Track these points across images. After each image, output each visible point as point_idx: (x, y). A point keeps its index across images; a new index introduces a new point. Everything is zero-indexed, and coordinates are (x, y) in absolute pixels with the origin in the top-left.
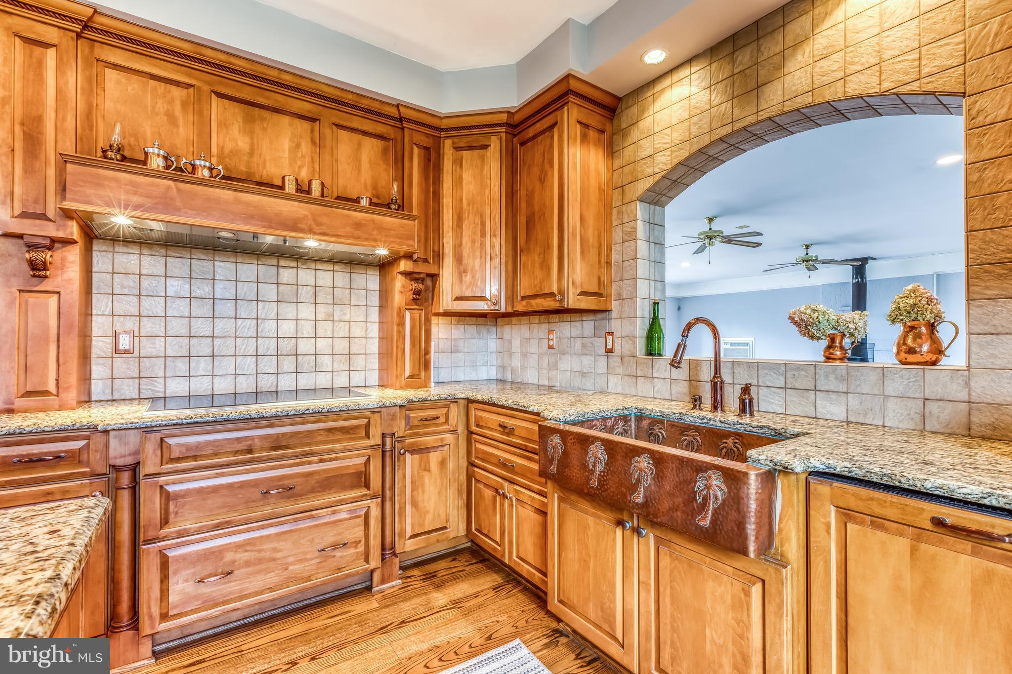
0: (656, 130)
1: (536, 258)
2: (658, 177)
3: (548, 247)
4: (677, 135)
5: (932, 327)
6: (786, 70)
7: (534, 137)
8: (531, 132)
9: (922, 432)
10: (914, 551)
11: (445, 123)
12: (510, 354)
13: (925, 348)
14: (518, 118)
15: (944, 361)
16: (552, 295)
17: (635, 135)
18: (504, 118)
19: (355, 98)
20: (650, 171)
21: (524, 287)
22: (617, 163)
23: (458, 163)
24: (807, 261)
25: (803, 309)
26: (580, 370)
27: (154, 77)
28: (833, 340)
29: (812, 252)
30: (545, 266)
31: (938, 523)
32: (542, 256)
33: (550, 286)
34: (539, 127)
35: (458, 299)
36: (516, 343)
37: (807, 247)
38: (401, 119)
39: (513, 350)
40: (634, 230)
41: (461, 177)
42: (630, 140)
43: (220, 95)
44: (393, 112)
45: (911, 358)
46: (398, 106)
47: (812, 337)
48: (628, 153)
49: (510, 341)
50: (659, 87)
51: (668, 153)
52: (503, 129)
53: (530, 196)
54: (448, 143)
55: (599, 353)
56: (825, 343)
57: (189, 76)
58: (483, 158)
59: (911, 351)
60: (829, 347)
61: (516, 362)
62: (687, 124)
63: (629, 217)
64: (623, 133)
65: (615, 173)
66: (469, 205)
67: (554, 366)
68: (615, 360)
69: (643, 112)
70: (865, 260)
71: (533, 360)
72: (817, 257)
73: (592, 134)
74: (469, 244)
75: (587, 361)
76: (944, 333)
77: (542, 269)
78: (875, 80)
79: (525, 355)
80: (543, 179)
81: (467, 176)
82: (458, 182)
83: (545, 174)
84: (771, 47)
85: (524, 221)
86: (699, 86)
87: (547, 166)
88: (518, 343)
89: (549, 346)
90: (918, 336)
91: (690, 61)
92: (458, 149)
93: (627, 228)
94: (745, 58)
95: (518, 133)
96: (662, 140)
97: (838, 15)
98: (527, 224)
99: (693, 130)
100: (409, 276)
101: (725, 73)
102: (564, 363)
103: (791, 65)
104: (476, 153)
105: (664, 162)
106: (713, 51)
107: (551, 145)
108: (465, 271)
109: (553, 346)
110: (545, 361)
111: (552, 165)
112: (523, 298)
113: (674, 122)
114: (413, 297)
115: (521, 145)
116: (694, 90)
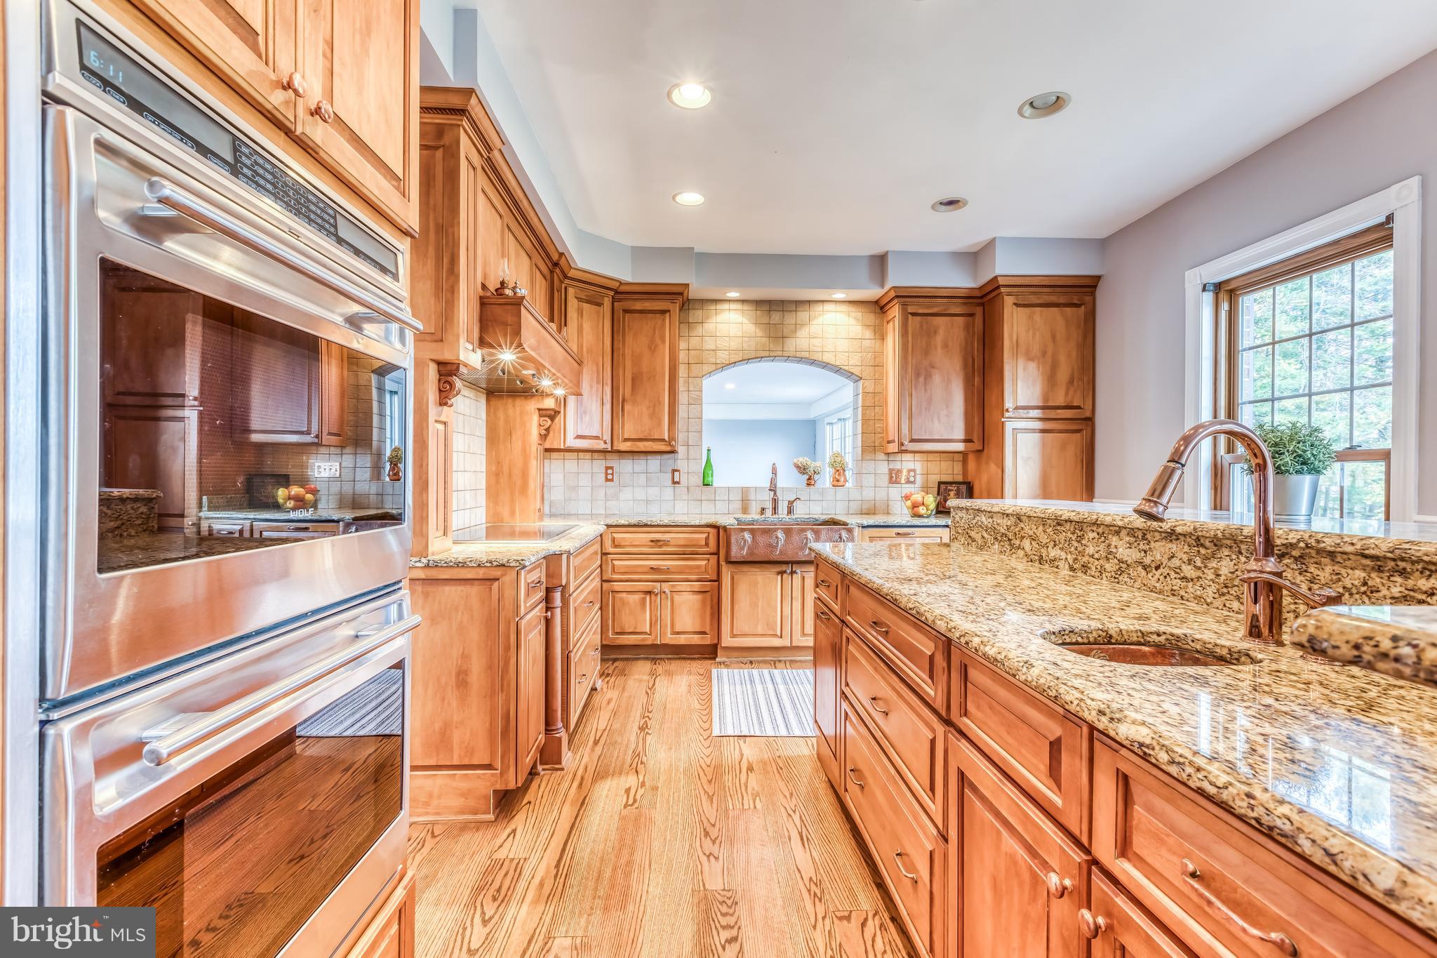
0: (717, 334)
1: (644, 409)
2: (720, 366)
3: (657, 403)
4: (734, 344)
5: (844, 470)
6: (797, 335)
7: (643, 312)
8: (638, 306)
11: (571, 274)
13: (842, 479)
14: (623, 288)
16: (663, 440)
17: (699, 330)
18: (615, 285)
19: (548, 241)
20: (713, 360)
21: (629, 429)
22: (683, 345)
23: (580, 312)
26: (643, 498)
30: (655, 415)
31: (897, 533)
32: (651, 409)
33: (662, 432)
34: (648, 305)
35: (579, 437)
38: (556, 264)
41: (582, 326)
42: (696, 333)
44: (555, 257)
45: (837, 484)
46: (561, 254)
48: (694, 341)
50: (720, 306)
51: (727, 353)
52: (612, 292)
53: (637, 360)
54: (572, 293)
55: (666, 484)
58: (597, 313)
60: (809, 479)
61: (558, 495)
62: (740, 339)
63: (694, 387)
64: (690, 326)
65: (682, 353)
66: (588, 353)
67: (613, 496)
68: (681, 489)
69: (708, 317)
71: (584, 493)
74: (588, 388)
75: (653, 492)
77: (652, 419)
79: (575, 488)
80: (652, 348)
81: (587, 326)
82: (580, 331)
83: (656, 346)
84: (790, 319)
85: (629, 376)
86: (749, 320)
87: (658, 341)
88: (561, 477)
89: (607, 480)
90: (839, 475)
91: (743, 301)
92: (580, 300)
93: (693, 394)
94: (776, 317)
95: (620, 300)
96: (722, 343)
97: (820, 320)
98: (633, 380)
99: (745, 345)
100: (542, 412)
101: (766, 320)
102: (626, 494)
103: (799, 334)
104: (594, 307)
105: (723, 357)
106: (758, 303)
107: (663, 326)
108: (585, 413)
109: (612, 480)
110: (601, 494)
111: (663, 341)
112: (626, 440)
113: (731, 334)
114: (543, 432)
115: (626, 311)
116: (745, 321)
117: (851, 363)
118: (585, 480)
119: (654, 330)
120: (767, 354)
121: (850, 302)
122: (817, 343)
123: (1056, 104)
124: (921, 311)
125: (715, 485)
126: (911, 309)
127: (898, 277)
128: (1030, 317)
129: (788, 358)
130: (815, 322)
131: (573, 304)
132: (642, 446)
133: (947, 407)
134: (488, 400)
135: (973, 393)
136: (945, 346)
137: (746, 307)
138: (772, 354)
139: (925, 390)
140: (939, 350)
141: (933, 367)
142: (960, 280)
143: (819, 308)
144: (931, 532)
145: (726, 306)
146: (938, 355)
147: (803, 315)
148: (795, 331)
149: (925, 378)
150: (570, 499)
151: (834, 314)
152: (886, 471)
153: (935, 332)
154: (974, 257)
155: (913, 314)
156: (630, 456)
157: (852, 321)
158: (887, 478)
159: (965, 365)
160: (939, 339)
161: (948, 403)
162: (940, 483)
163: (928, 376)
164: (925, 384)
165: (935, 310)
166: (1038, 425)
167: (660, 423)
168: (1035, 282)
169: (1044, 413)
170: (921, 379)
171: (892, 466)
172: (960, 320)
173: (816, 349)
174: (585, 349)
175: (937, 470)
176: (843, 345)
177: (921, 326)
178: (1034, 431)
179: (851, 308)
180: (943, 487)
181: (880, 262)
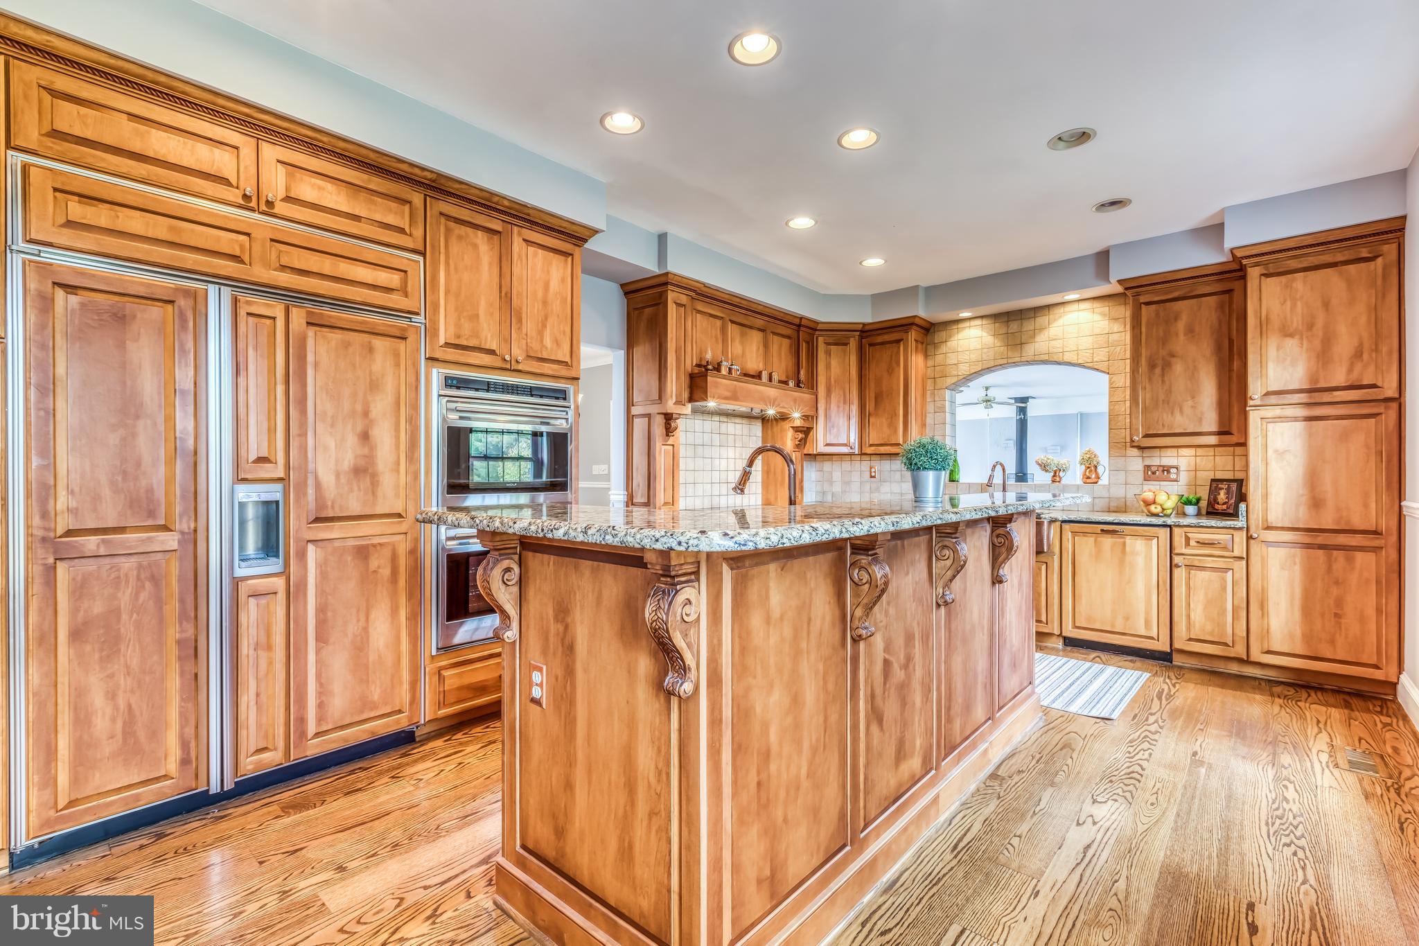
0: (959, 350)
1: (884, 420)
2: (962, 377)
3: (895, 415)
4: (974, 357)
5: (1096, 467)
6: (1036, 340)
7: (883, 343)
8: (880, 339)
9: (1093, 511)
10: (1095, 541)
11: (819, 327)
12: (831, 482)
13: (1093, 476)
14: (867, 328)
15: (1100, 482)
16: (899, 445)
17: (943, 349)
20: (955, 373)
21: (874, 437)
22: (930, 363)
23: (828, 353)
24: (987, 401)
25: (1042, 457)
26: (899, 491)
27: (711, 315)
28: (1055, 473)
29: (991, 393)
30: (892, 426)
31: (1102, 530)
32: (889, 420)
34: (887, 338)
35: (827, 445)
36: (837, 475)
37: (987, 389)
38: (799, 326)
39: (834, 479)
40: (944, 407)
41: (830, 363)
42: (940, 351)
43: (732, 322)
45: (1088, 481)
46: (801, 318)
47: (1047, 471)
48: (939, 359)
49: (831, 473)
50: (961, 325)
51: (969, 365)
52: (858, 333)
53: (879, 382)
54: (821, 339)
56: (1052, 474)
57: (723, 312)
58: (844, 352)
59: (1088, 478)
60: (1054, 476)
61: (837, 488)
62: (980, 351)
63: (940, 397)
64: (936, 346)
65: (929, 369)
66: (835, 382)
67: (878, 490)
69: (950, 337)
70: (1024, 400)
71: (855, 486)
72: (994, 398)
73: (920, 346)
74: (837, 407)
76: (1100, 469)
77: (890, 428)
78: (1076, 357)
79: (848, 483)
80: (891, 371)
81: (834, 363)
82: (828, 367)
83: (893, 370)
84: (1029, 326)
85: (873, 395)
86: (988, 333)
87: (894, 365)
88: (839, 474)
89: (871, 477)
90: (1091, 471)
91: (982, 317)
92: (828, 344)
93: (938, 404)
94: (1014, 326)
95: (867, 337)
96: (964, 357)
97: (1060, 322)
98: (876, 398)
99: (984, 356)
100: (796, 429)
101: (1003, 330)
102: (886, 488)
103: (1038, 338)
104: (840, 347)
105: (964, 369)
106: (996, 317)
107: (898, 352)
108: (833, 427)
109: (874, 477)
110: (867, 487)
111: (898, 364)
112: (871, 445)
113: (972, 348)
114: (797, 443)
115: (871, 345)
116: (985, 334)
117: (1095, 360)
118: (856, 477)
119: (891, 356)
120: (1005, 361)
121: (1094, 298)
122: (1057, 344)
123: (1083, 136)
124: (1156, 299)
125: (961, 481)
126: (1143, 299)
127: (1122, 270)
128: (1288, 286)
129: (1029, 363)
130: (1055, 324)
131: (822, 348)
132: (883, 450)
133: (1193, 397)
134: (762, 423)
135: (1230, 378)
136: (1190, 331)
137: (985, 322)
138: (1010, 361)
139: (1163, 381)
140: (1182, 337)
141: (1173, 356)
142: (1206, 257)
143: (1061, 310)
144: (1144, 531)
145: (967, 324)
146: (1180, 343)
147: (1041, 320)
148: (1034, 336)
149: (1163, 369)
150: (845, 492)
151: (1076, 313)
152: (1141, 467)
153: (1176, 319)
154: (1214, 231)
155: (1147, 304)
156: (888, 457)
157: (1097, 317)
158: (1141, 475)
159: (1218, 348)
160: (1181, 325)
161: (1194, 394)
162: (1212, 480)
163: (1167, 365)
164: (1163, 375)
165: (1176, 294)
166: (1301, 412)
167: (896, 431)
168: (1292, 244)
169: (1310, 397)
170: (1158, 371)
171: (1148, 462)
172: (1212, 300)
173: (1055, 350)
174: (832, 380)
175: (1210, 465)
176: (1086, 343)
177: (1157, 314)
178: (1295, 419)
179: (1096, 304)
180: (1214, 485)
181: (1103, 259)
